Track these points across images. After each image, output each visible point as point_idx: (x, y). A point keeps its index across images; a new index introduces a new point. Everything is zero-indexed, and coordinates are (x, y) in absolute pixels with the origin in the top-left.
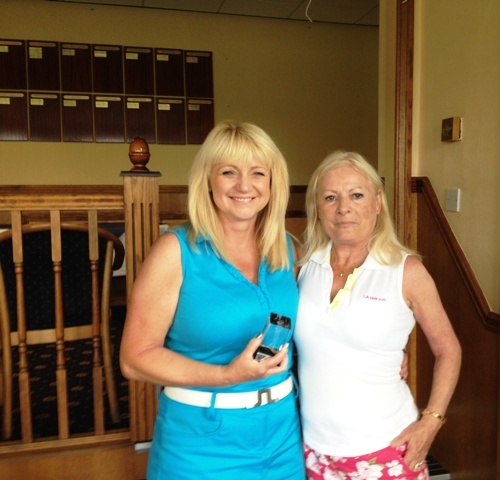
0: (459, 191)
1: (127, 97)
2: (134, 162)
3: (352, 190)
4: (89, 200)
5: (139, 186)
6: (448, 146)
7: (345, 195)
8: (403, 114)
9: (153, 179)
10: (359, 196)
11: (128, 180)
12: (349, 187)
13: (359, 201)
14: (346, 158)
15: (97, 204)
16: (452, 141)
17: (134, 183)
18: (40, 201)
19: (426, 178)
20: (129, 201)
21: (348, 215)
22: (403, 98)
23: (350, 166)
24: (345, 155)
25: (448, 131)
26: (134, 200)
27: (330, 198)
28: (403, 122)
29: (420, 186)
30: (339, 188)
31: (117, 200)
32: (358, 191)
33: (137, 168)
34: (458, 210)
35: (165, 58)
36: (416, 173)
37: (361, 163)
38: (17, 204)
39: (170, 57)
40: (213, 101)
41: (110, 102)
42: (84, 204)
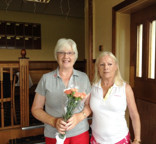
1: (16, 36)
5: (23, 61)
6: (100, 52)
9: (27, 60)
17: (22, 60)
20: (21, 65)
21: (107, 70)
22: (90, 40)
28: (91, 46)
39: (29, 25)
40: (41, 37)
41: (11, 38)
42: (9, 66)
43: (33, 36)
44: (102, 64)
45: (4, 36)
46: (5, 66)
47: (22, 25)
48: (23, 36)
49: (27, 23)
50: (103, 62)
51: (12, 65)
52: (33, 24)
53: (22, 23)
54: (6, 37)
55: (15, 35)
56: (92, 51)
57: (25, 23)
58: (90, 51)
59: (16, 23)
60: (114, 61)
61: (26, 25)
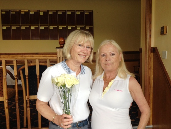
0: (166, 52)
2: (60, 44)
3: (111, 52)
4: (47, 56)
6: (163, 36)
7: (108, 54)
8: (148, 26)
10: (113, 54)
11: (58, 50)
12: (110, 52)
13: (114, 56)
14: (109, 42)
15: (49, 57)
16: (164, 34)
18: (33, 57)
19: (156, 48)
20: (59, 57)
21: (109, 61)
22: (148, 21)
23: (110, 44)
24: (109, 40)
25: (163, 31)
26: (60, 56)
27: (103, 55)
28: (148, 28)
29: (154, 50)
30: (106, 52)
31: (55, 56)
32: (113, 53)
33: (61, 46)
34: (166, 58)
35: (79, 13)
36: (153, 46)
37: (114, 43)
38: (26, 58)
40: (93, 26)
43: (85, 25)
44: (103, 54)
45: (56, 26)
46: (41, 57)
47: (73, 13)
48: (75, 26)
49: (79, 11)
50: (105, 52)
51: (49, 56)
53: (74, 11)
54: (58, 27)
55: (67, 25)
56: (150, 36)
57: (76, 11)
58: (148, 37)
59: (67, 12)
60: (117, 50)
61: (77, 13)
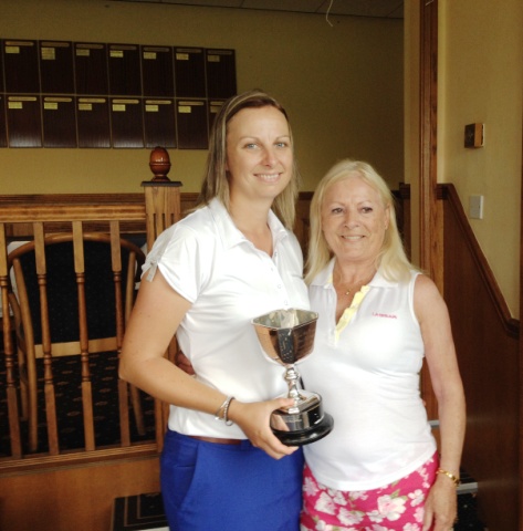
0: (482, 198)
1: (145, 100)
3: (360, 203)
4: (111, 211)
5: (160, 196)
7: (353, 208)
8: (427, 119)
9: (174, 189)
10: (369, 210)
11: (149, 190)
12: (358, 200)
15: (118, 214)
16: (474, 148)
18: (62, 212)
19: (452, 185)
21: (356, 229)
23: (360, 177)
26: (156, 210)
27: (338, 210)
29: (446, 193)
30: (347, 201)
31: (139, 211)
32: (367, 205)
33: (157, 178)
34: (481, 217)
35: (185, 57)
38: (39, 216)
39: (190, 55)
41: (127, 106)
42: (107, 215)
43: (206, 99)
46: (90, 215)
51: (116, 211)
52: (205, 52)
53: (167, 50)
54: (109, 103)
55: (142, 97)
56: (434, 149)
57: (176, 48)
58: (427, 151)
59: (143, 51)
61: (180, 57)
